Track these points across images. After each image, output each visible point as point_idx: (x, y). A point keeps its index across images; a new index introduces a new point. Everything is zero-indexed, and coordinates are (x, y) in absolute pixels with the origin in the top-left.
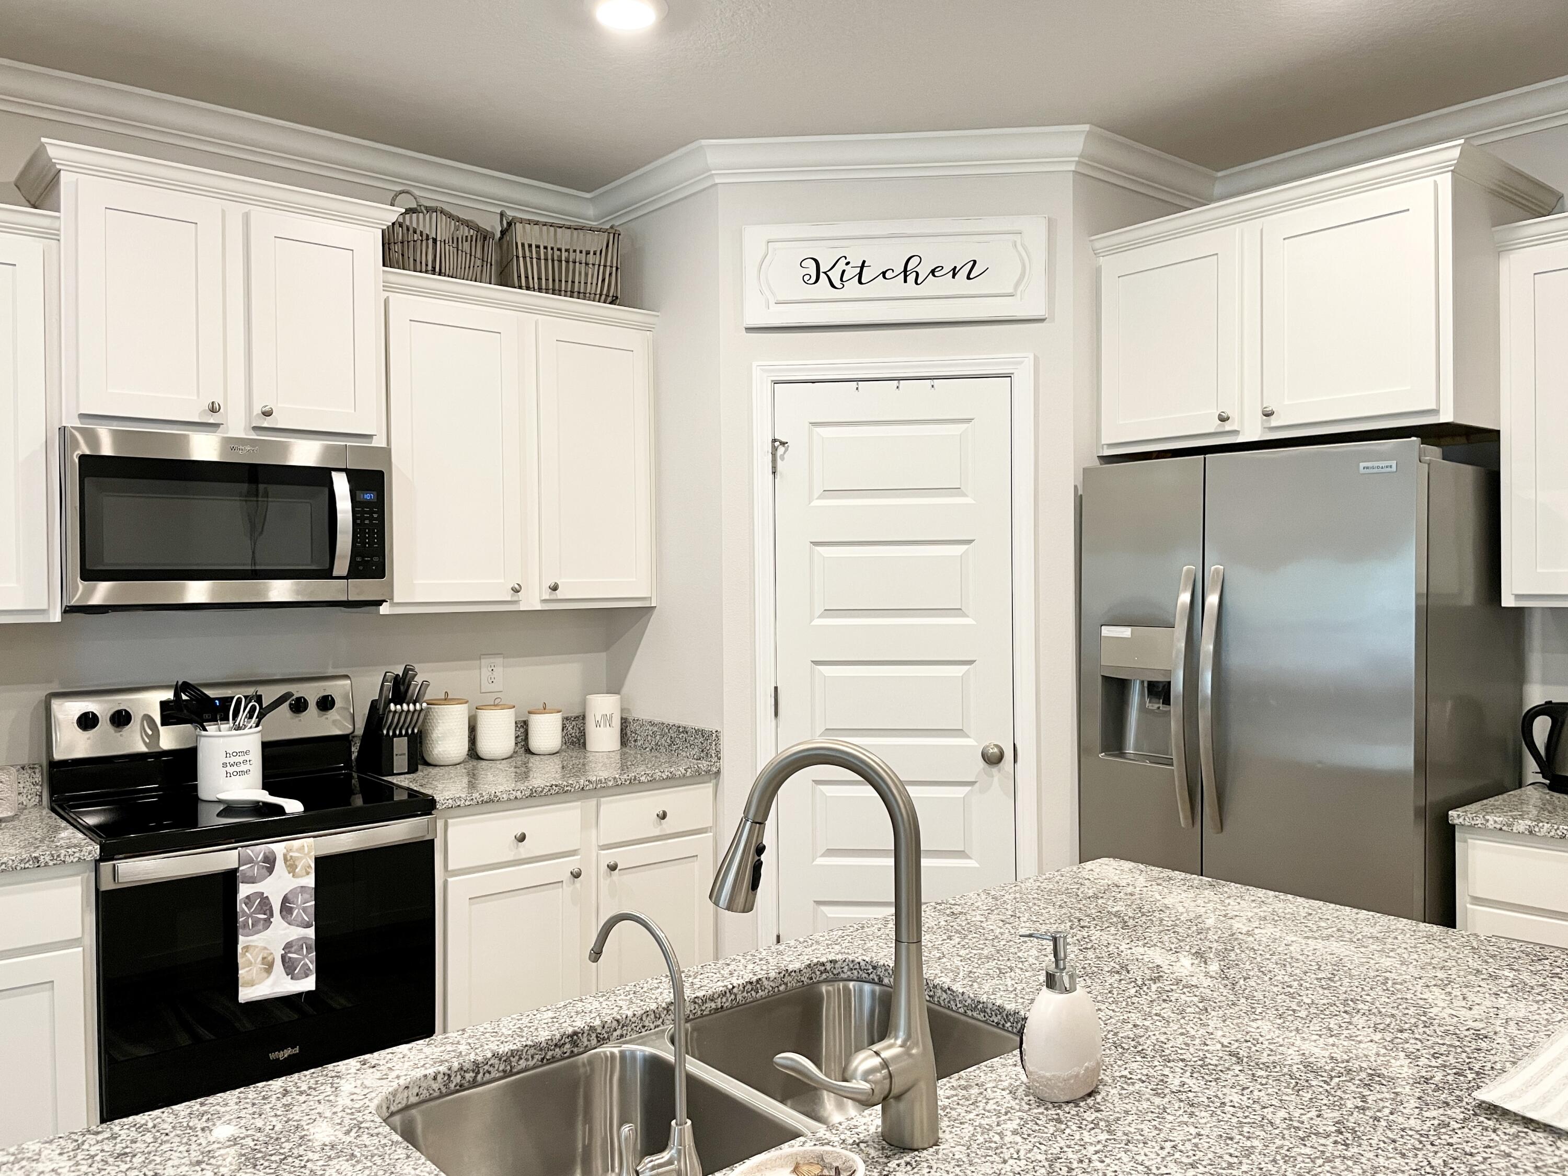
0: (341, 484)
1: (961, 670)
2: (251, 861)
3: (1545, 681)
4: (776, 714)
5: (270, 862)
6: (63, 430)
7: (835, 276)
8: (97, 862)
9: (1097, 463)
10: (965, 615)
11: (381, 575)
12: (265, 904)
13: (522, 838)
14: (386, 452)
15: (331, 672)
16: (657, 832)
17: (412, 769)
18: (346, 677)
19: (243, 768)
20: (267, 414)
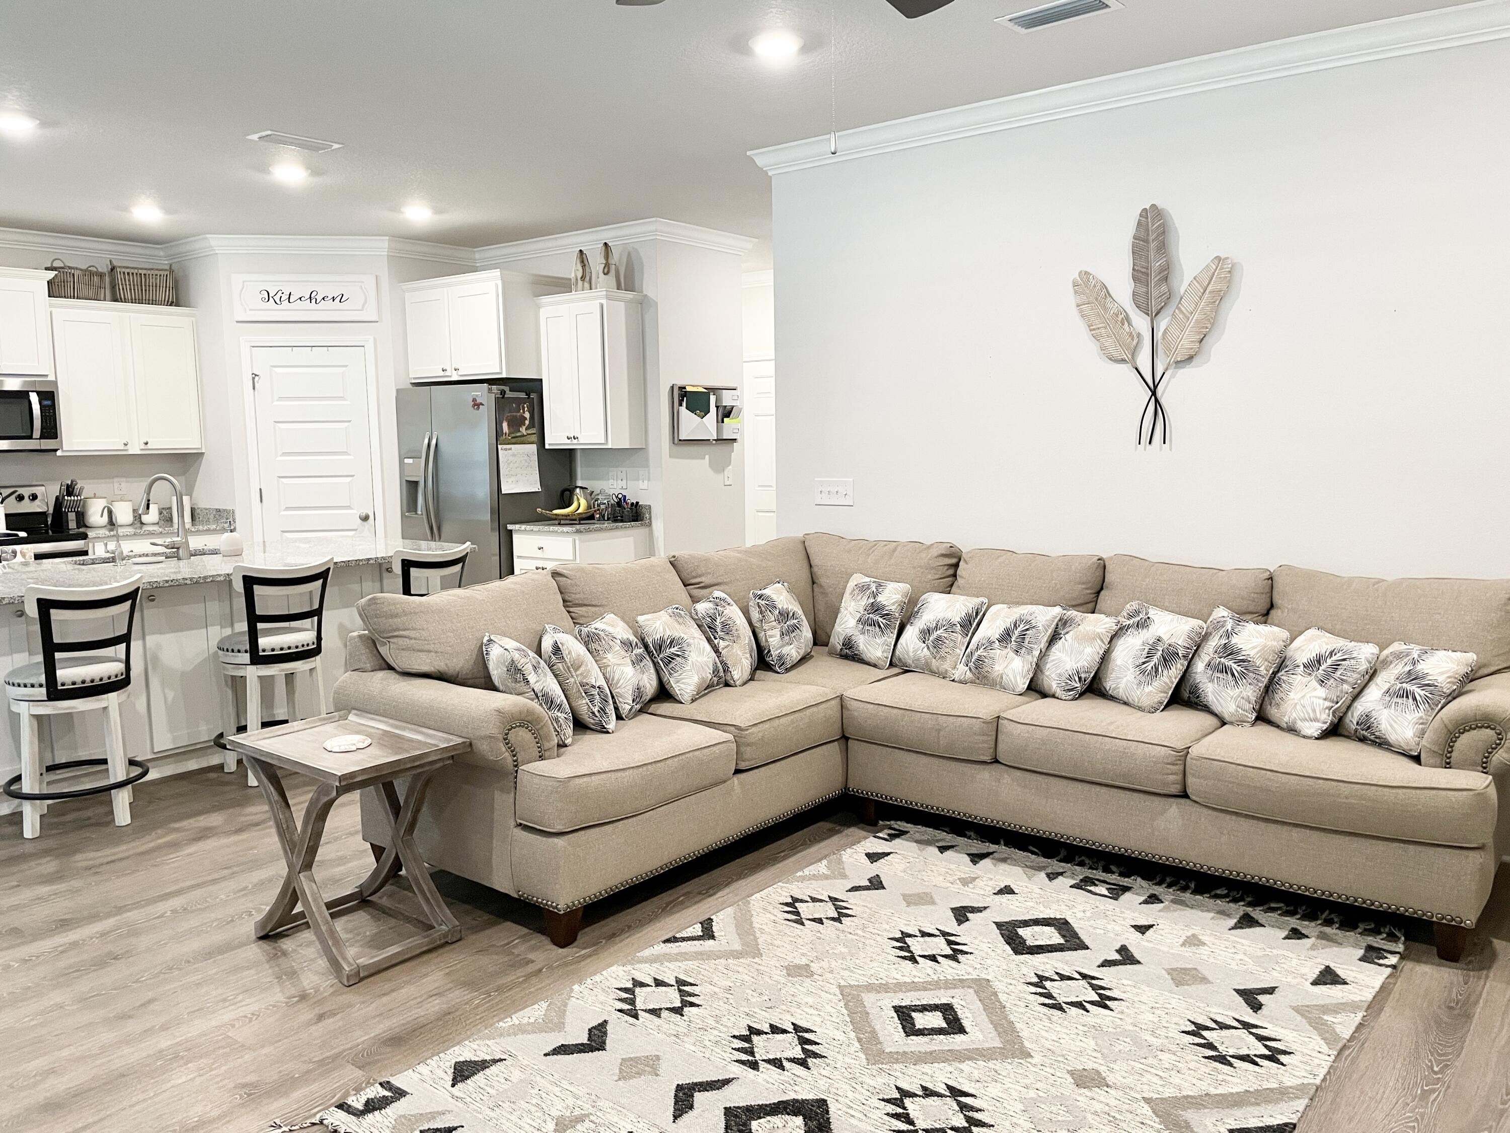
0: (34, 398)
1: (348, 479)
4: (261, 501)
5: (14, 553)
7: (277, 298)
9: (408, 386)
10: (349, 455)
11: (56, 438)
14: (55, 383)
15: (34, 483)
17: (78, 526)
18: (43, 485)
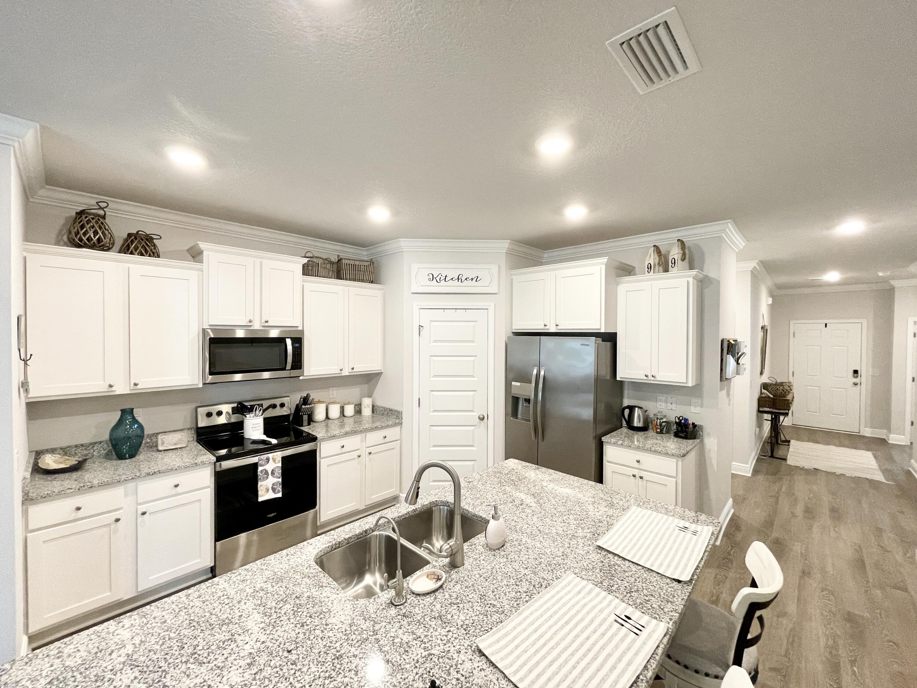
0: (289, 342)
1: (472, 393)
2: (262, 460)
3: (629, 398)
4: (419, 406)
5: (268, 460)
6: (204, 330)
7: (438, 279)
8: (215, 463)
9: (511, 335)
10: (474, 377)
11: (301, 369)
12: (266, 472)
13: (343, 447)
14: (302, 332)
15: (284, 395)
16: (383, 442)
17: (309, 424)
18: (289, 396)
19: (258, 428)
20: (267, 322)
